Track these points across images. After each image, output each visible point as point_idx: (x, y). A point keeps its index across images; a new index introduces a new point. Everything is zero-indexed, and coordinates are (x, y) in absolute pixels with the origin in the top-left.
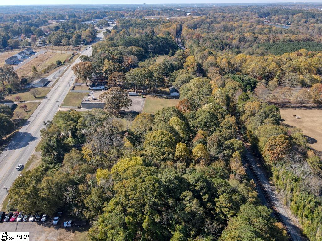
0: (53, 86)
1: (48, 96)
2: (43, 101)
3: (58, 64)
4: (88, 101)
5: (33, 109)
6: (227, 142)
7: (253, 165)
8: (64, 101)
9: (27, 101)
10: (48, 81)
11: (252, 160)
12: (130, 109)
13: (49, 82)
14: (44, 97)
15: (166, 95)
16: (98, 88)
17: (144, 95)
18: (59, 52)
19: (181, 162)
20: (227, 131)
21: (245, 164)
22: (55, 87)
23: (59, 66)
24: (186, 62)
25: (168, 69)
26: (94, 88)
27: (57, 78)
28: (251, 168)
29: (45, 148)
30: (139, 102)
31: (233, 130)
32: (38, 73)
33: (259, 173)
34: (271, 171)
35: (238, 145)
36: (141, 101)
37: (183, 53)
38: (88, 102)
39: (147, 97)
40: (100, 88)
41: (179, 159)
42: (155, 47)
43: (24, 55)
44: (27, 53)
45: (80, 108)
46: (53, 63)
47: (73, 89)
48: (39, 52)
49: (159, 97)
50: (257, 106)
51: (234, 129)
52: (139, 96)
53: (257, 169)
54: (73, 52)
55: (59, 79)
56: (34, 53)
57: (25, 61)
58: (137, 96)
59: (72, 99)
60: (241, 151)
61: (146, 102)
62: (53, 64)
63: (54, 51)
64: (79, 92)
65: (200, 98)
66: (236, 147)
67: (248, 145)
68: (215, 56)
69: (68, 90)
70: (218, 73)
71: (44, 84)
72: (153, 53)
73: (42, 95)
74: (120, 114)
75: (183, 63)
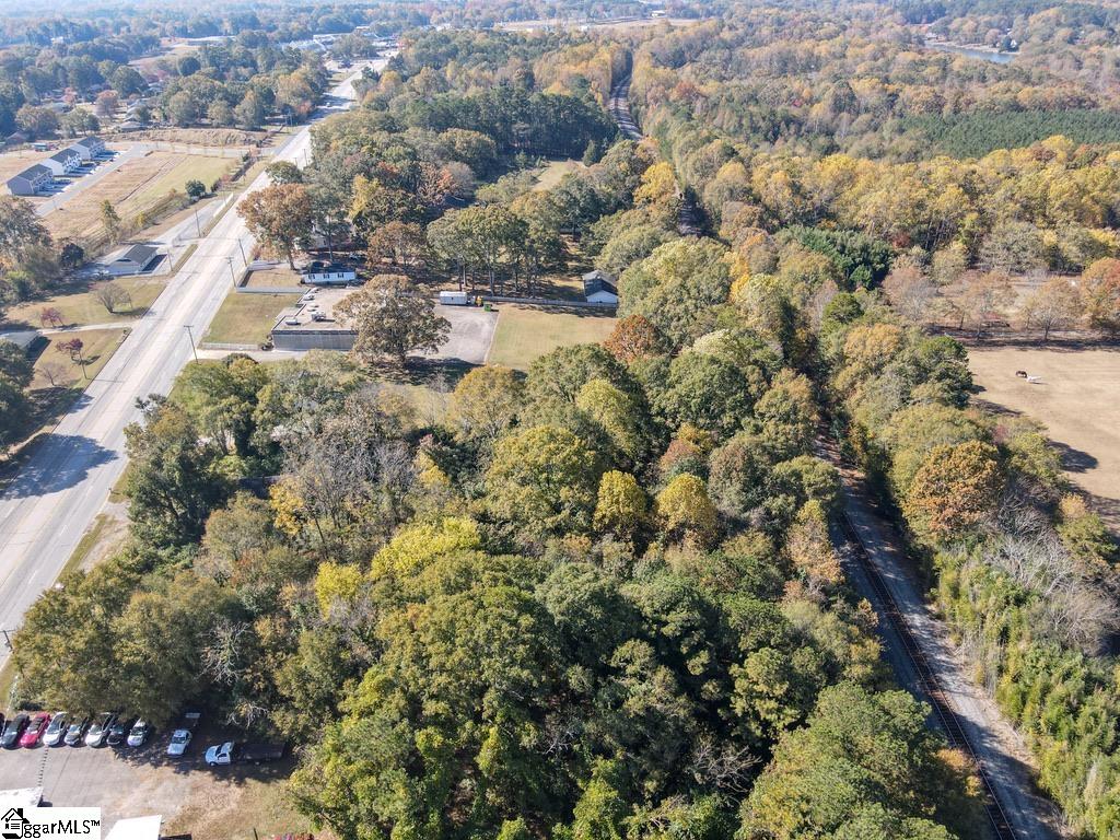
0: (175, 271)
1: (158, 306)
2: (137, 325)
3: (192, 194)
4: (297, 324)
5: (105, 354)
6: (780, 469)
7: (871, 546)
8: (213, 326)
9: (82, 325)
10: (158, 252)
11: (867, 528)
12: (444, 353)
13: (159, 258)
14: (141, 312)
15: (570, 303)
16: (334, 277)
17: (494, 301)
18: (195, 150)
19: (617, 539)
20: (780, 428)
22: (181, 276)
23: (195, 202)
24: (641, 184)
25: (581, 209)
26: (319, 278)
27: (188, 244)
28: (863, 557)
29: (142, 489)
30: (477, 326)
31: (800, 426)
32: (121, 224)
33: (892, 576)
34: (934, 568)
35: (817, 479)
36: (483, 325)
37: (633, 154)
38: (294, 328)
39: (506, 308)
40: (341, 279)
41: (608, 528)
42: (537, 132)
43: (74, 162)
44: (85, 153)
45: (269, 348)
46: (175, 191)
47: (245, 282)
48: (128, 151)
49: (548, 310)
50: (888, 338)
51: (806, 420)
52: (476, 305)
53: (885, 561)
54: (245, 150)
55: (194, 247)
56: (111, 154)
57: (76, 182)
58: (468, 304)
59: (239, 316)
60: (829, 497)
61: (501, 326)
62: (174, 195)
63: (180, 147)
64: (264, 293)
65: (686, 310)
66: (810, 485)
67: (857, 479)
68: (747, 164)
69: (227, 285)
70: (755, 223)
71: (144, 266)
72: (528, 152)
73: (135, 305)
74: (407, 371)
75: (633, 188)
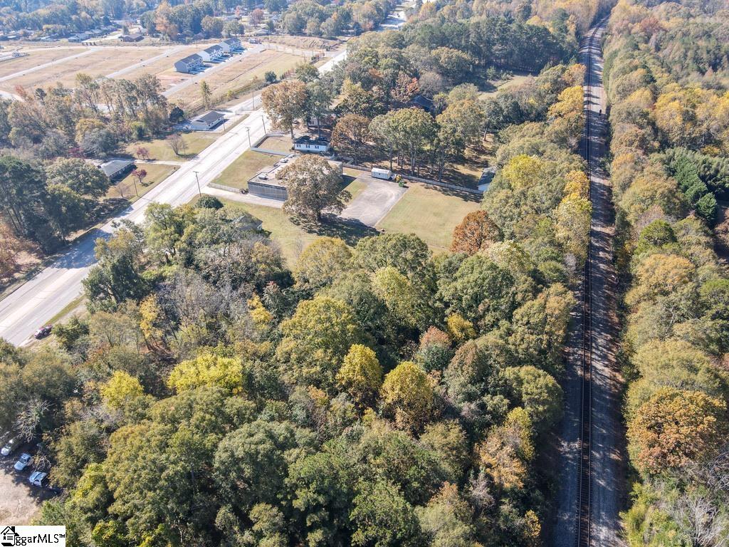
0: (226, 131)
1: (202, 155)
2: (186, 165)
3: (267, 80)
4: (266, 179)
5: (156, 183)
7: (598, 450)
8: (224, 172)
9: (158, 160)
10: (225, 117)
11: (604, 431)
12: (346, 214)
13: (225, 120)
14: (192, 156)
15: (468, 190)
16: (312, 148)
17: (410, 180)
18: (289, 50)
19: (349, 397)
20: (526, 336)
21: (574, 441)
22: (228, 135)
23: (267, 85)
24: (558, 101)
25: (504, 116)
26: (303, 147)
27: (244, 113)
28: (586, 458)
30: (386, 197)
31: (545, 337)
33: (602, 483)
35: (535, 390)
36: (391, 197)
37: (559, 76)
38: (262, 182)
39: (416, 186)
40: (316, 150)
41: (345, 389)
42: (511, 53)
43: (217, 54)
44: (226, 48)
45: (246, 192)
46: (256, 78)
47: (258, 145)
48: (251, 49)
49: (445, 192)
51: (550, 334)
52: (395, 181)
53: (604, 467)
54: (316, 52)
55: (247, 116)
56: (242, 49)
57: (215, 66)
58: (390, 179)
59: (243, 167)
60: (541, 408)
61: (403, 200)
62: (256, 80)
63: (281, 48)
64: (266, 153)
65: (520, 214)
66: (527, 394)
69: (245, 147)
70: (636, 143)
71: (211, 126)
72: (498, 67)
73: (188, 152)
74: (320, 224)
75: (550, 104)
